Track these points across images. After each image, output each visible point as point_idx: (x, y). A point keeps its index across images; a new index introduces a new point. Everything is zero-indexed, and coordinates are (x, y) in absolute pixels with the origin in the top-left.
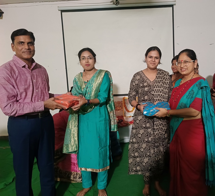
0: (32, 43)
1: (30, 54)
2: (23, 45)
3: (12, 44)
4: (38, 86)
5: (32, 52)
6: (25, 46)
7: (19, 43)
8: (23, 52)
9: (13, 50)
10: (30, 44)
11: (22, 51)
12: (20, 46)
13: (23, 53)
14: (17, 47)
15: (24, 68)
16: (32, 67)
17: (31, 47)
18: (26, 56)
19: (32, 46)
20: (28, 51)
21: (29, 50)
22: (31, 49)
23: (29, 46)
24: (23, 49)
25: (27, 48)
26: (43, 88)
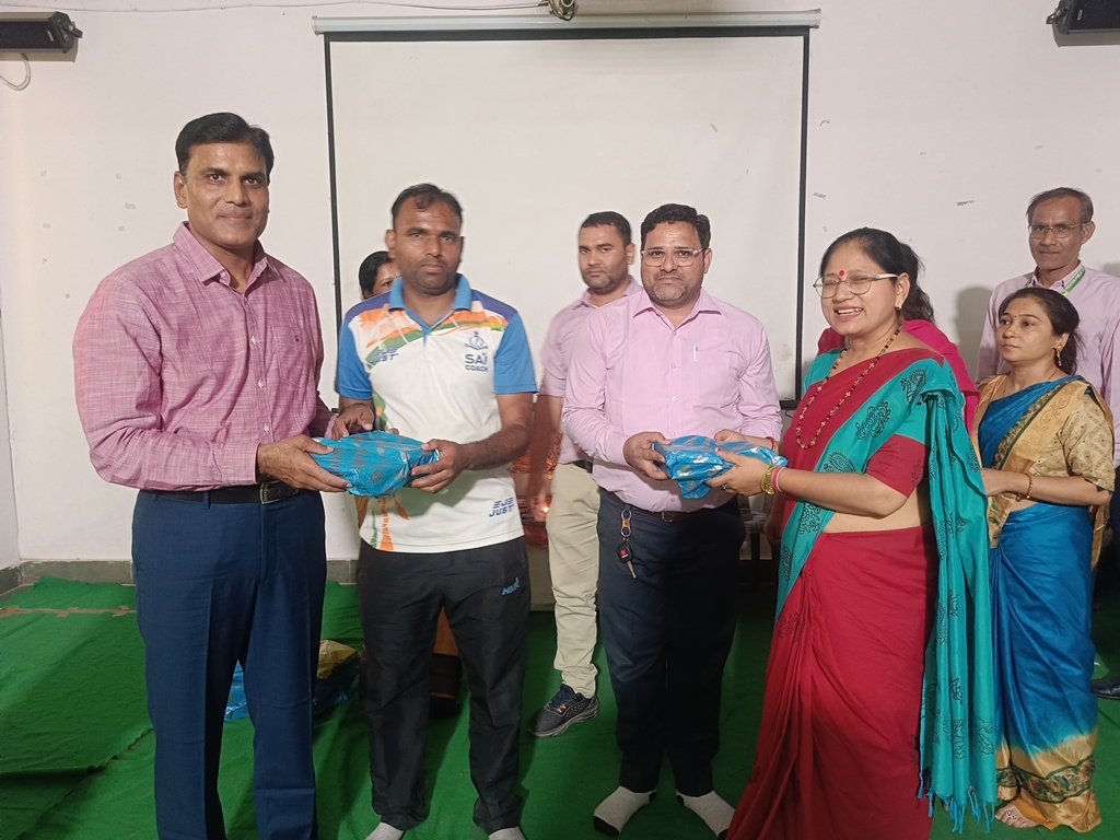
0: (258, 179)
1: (247, 226)
2: (221, 183)
3: (176, 175)
4: (268, 362)
5: (254, 216)
6: (231, 188)
7: (208, 176)
8: (218, 217)
9: (180, 204)
10: (252, 182)
11: (216, 210)
12: (209, 187)
13: (221, 222)
14: (195, 191)
15: (213, 284)
16: (252, 280)
17: (254, 197)
18: (229, 233)
19: (260, 192)
20: (239, 210)
21: (244, 210)
22: (250, 203)
23: (243, 189)
24: (221, 202)
25: (237, 198)
26: (289, 372)
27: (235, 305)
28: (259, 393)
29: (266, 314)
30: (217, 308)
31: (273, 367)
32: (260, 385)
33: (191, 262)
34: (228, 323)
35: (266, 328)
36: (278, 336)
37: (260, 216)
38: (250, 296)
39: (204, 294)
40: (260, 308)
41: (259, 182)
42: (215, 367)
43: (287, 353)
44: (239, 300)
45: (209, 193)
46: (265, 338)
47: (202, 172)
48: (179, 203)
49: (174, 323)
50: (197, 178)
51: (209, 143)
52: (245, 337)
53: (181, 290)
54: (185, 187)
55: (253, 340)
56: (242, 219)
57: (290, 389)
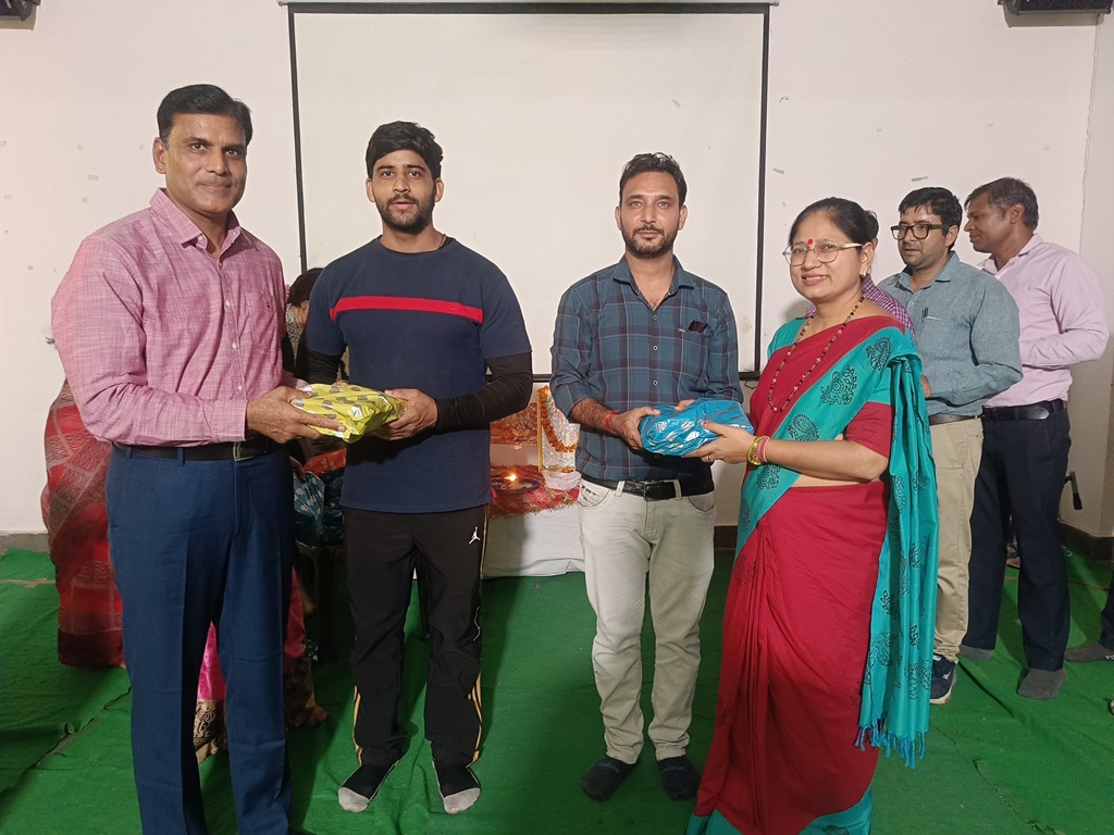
0: (237, 151)
1: (225, 195)
2: (203, 153)
3: (156, 141)
4: (241, 325)
5: (233, 186)
6: (213, 157)
7: (190, 145)
8: (198, 184)
10: (232, 153)
11: (197, 178)
12: (191, 155)
13: (200, 188)
15: (190, 247)
16: (226, 246)
17: (234, 169)
18: (207, 200)
19: (240, 163)
20: (220, 179)
21: (224, 179)
22: (230, 174)
23: (225, 160)
24: (202, 172)
25: (219, 168)
26: (262, 335)
27: (210, 269)
28: (232, 354)
29: (240, 280)
30: (194, 270)
31: (246, 331)
32: (234, 346)
33: (169, 225)
34: (204, 285)
35: (239, 293)
36: (251, 300)
37: (239, 186)
38: (225, 263)
39: (181, 256)
40: (233, 274)
41: (239, 153)
42: (191, 327)
43: (260, 318)
44: (214, 265)
45: (190, 162)
46: (239, 303)
47: (186, 141)
48: (157, 168)
49: (154, 282)
50: (180, 146)
51: (191, 112)
52: (220, 300)
53: (159, 251)
54: (166, 153)
55: (227, 303)
56: (222, 188)
57: (262, 352)
